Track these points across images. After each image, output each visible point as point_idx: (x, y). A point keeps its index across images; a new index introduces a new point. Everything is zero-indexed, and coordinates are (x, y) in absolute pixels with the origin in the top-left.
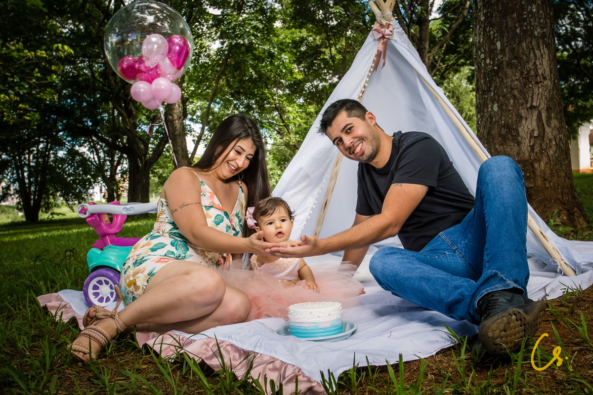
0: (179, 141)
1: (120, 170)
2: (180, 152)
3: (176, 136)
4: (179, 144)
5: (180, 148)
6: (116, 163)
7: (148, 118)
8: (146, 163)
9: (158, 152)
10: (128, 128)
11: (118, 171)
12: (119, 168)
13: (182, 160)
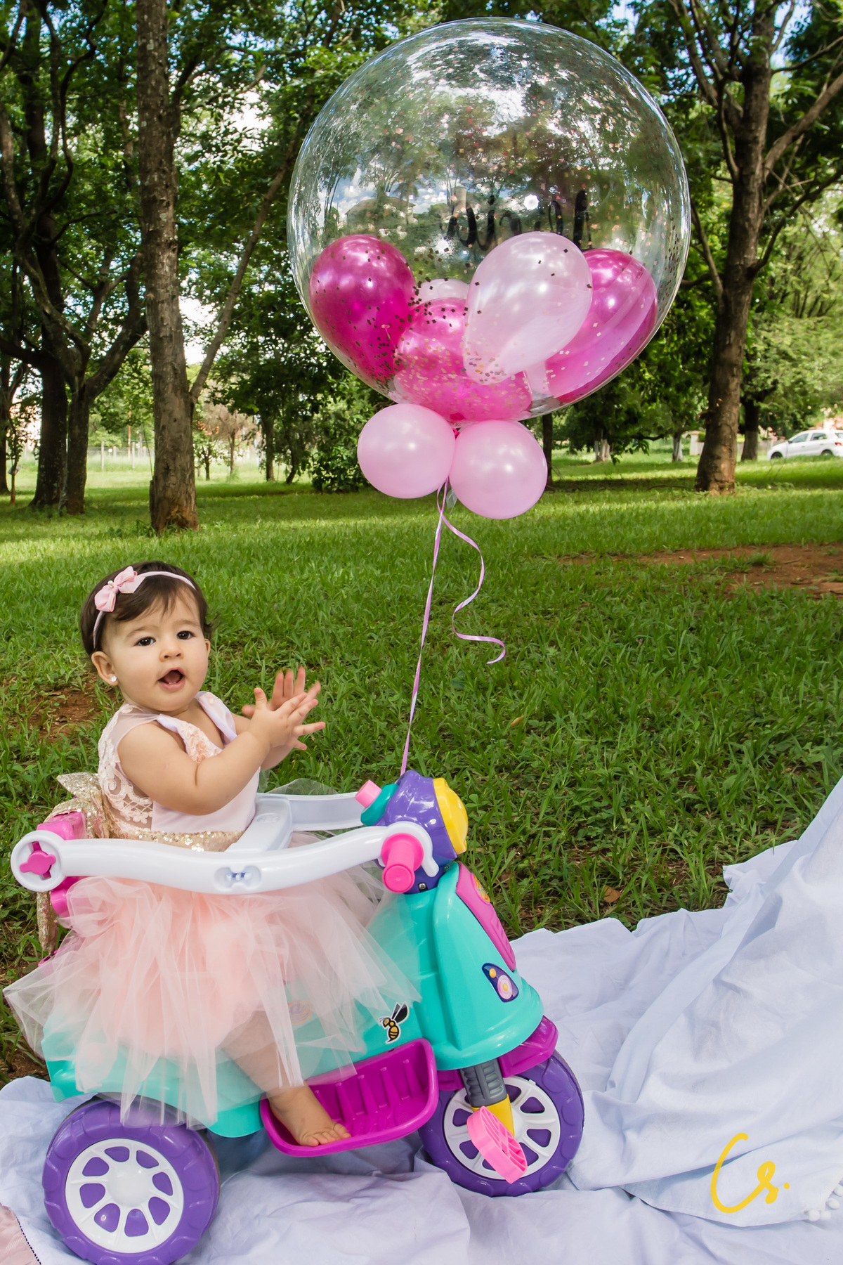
0: (168, 351)
1: (20, 397)
2: (170, 379)
3: (161, 339)
4: (169, 359)
5: (169, 369)
6: (11, 379)
7: (86, 285)
8: (82, 391)
9: (109, 369)
10: (47, 311)
11: (15, 400)
12: (18, 391)
13: (173, 396)
